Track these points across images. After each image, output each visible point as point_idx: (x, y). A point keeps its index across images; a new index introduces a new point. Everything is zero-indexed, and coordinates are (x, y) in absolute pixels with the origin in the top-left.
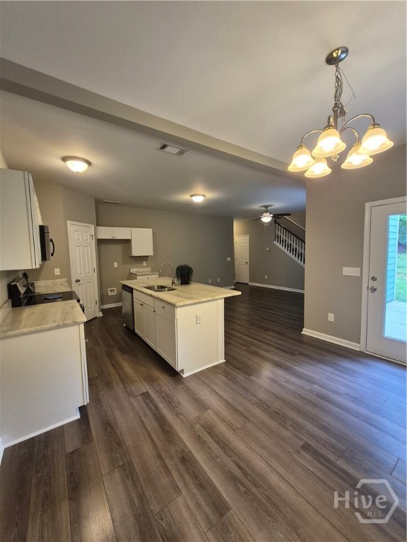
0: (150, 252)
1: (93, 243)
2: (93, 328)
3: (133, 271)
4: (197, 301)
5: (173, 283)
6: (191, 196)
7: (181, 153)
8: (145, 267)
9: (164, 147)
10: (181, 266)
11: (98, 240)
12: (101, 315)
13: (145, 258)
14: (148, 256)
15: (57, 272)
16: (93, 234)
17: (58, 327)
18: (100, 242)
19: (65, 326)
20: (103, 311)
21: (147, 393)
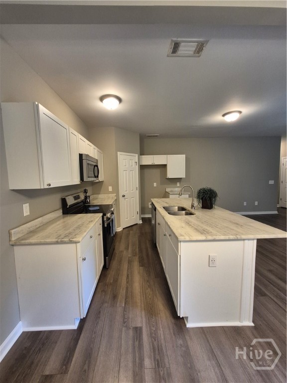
0: (182, 175)
1: (137, 168)
2: (131, 232)
3: (168, 190)
4: (210, 238)
5: (193, 206)
6: (224, 115)
7: (200, 49)
8: (178, 187)
9: (176, 47)
10: (204, 189)
11: (141, 165)
12: (141, 222)
13: (179, 180)
14: (181, 178)
15: (110, 189)
16: (137, 161)
17: (57, 243)
18: (143, 168)
19: (62, 243)
20: (143, 219)
21: (141, 328)
